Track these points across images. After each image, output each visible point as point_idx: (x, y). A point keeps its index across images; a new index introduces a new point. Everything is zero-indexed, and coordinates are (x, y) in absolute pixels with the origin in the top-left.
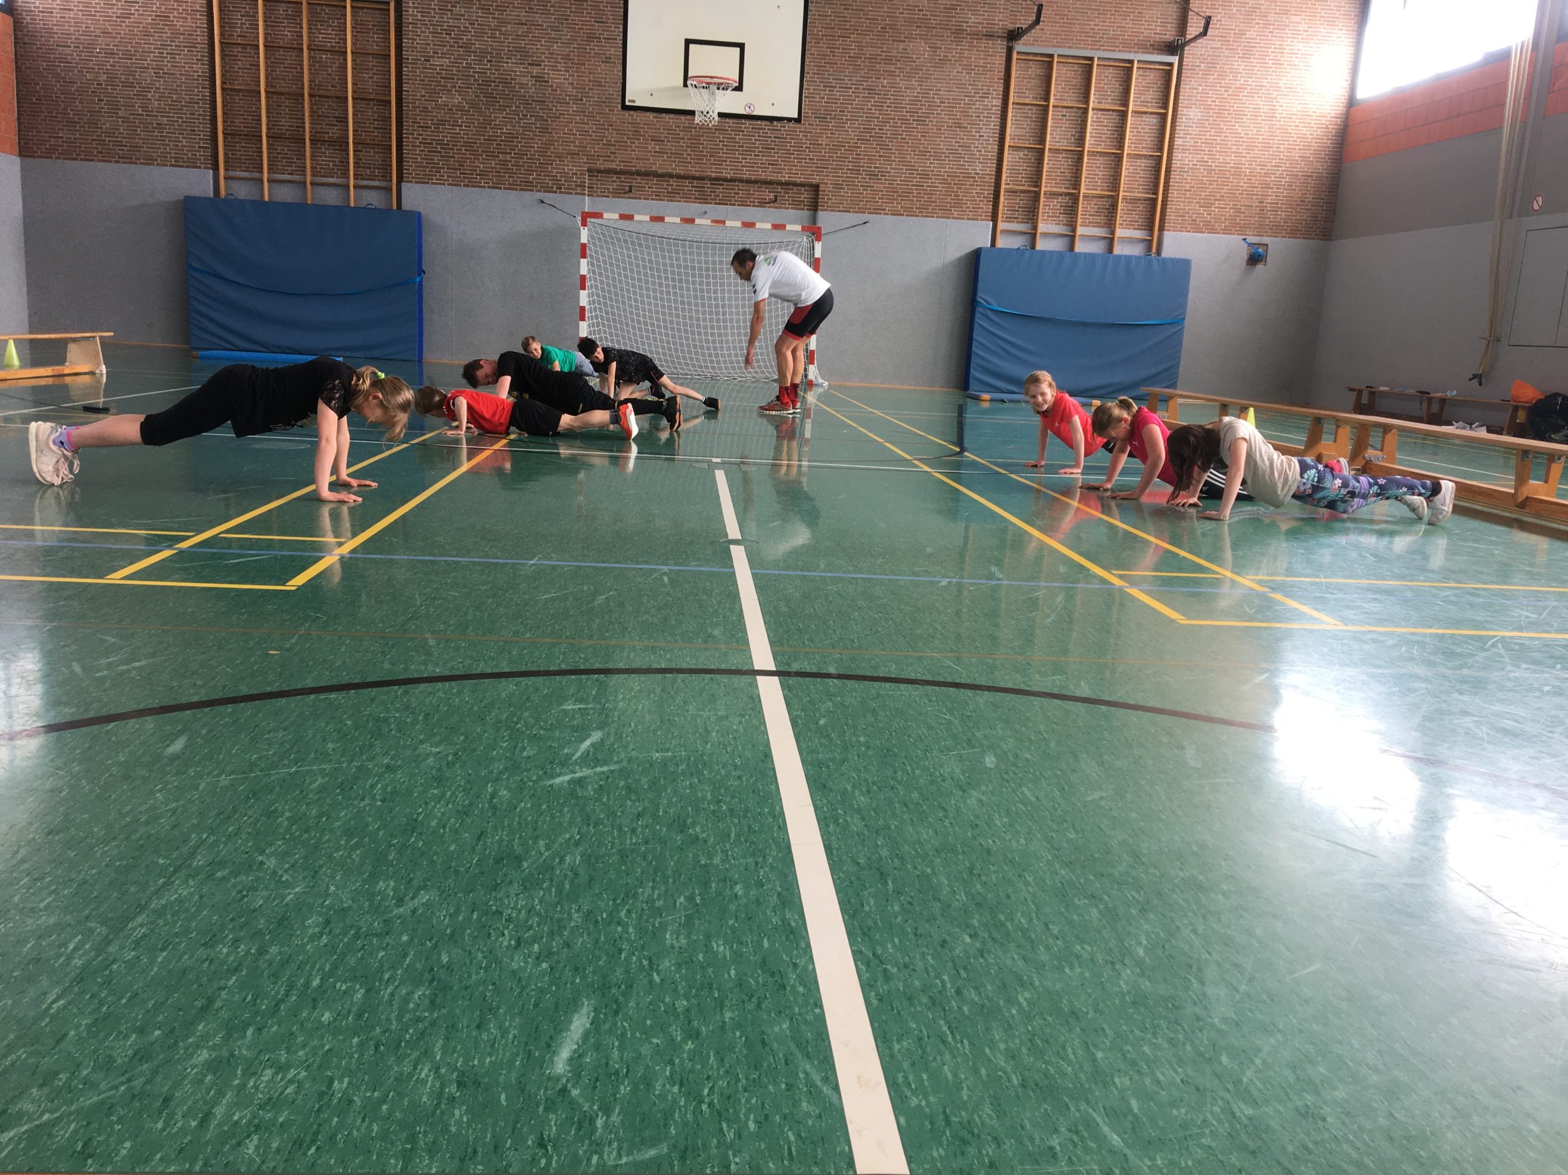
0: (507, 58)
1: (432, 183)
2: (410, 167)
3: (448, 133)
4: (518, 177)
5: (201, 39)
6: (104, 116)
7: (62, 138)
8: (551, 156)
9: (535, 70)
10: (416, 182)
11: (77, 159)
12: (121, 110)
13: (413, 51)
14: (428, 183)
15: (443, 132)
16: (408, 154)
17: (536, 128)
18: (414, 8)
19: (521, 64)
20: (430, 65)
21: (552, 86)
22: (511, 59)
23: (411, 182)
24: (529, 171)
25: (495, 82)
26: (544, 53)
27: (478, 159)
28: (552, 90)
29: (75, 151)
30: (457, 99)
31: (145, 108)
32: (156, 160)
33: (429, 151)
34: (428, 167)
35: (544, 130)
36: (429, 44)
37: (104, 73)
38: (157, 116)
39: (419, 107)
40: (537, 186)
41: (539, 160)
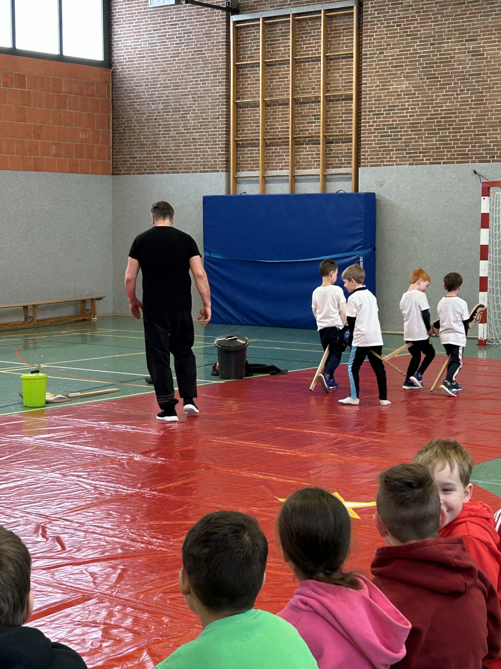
0: (448, 39)
1: (384, 165)
2: (366, 151)
3: (397, 117)
4: (455, 151)
5: (221, 65)
6: (160, 138)
7: (136, 157)
8: (485, 127)
9: (471, 46)
10: (371, 166)
11: (144, 173)
12: (170, 131)
13: (370, 47)
14: (380, 165)
15: (393, 117)
16: (365, 141)
17: (472, 101)
18: (372, 7)
19: (460, 41)
20: (384, 56)
21: (486, 58)
22: (451, 38)
23: (367, 166)
24: (465, 143)
25: (437, 63)
26: (480, 28)
27: (422, 138)
28: (487, 62)
29: (143, 167)
30: (405, 85)
31: (185, 127)
32: (191, 169)
33: (381, 136)
34: (380, 151)
35: (479, 102)
36: (383, 38)
37: (162, 103)
38: (192, 133)
39: (374, 97)
40: (472, 158)
41: (474, 131)
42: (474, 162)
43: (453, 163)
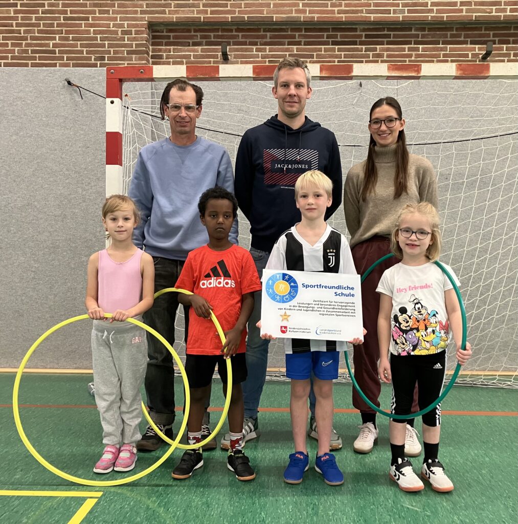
40: (62, 58)
41: (65, 12)
42: (67, 65)
43: (26, 65)
